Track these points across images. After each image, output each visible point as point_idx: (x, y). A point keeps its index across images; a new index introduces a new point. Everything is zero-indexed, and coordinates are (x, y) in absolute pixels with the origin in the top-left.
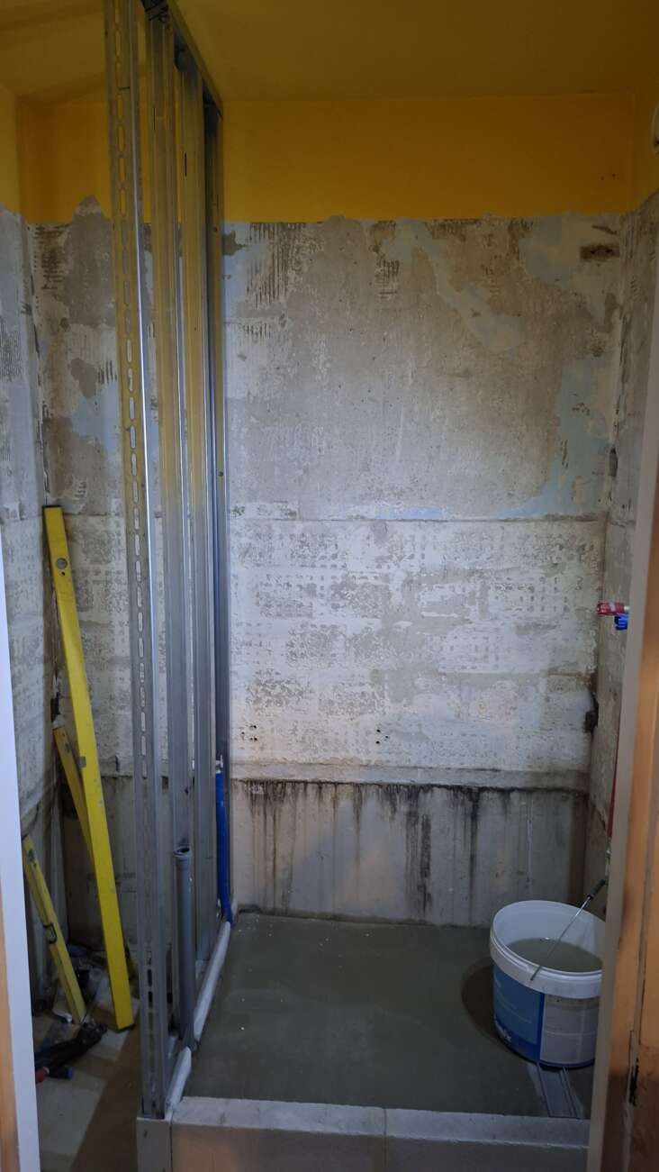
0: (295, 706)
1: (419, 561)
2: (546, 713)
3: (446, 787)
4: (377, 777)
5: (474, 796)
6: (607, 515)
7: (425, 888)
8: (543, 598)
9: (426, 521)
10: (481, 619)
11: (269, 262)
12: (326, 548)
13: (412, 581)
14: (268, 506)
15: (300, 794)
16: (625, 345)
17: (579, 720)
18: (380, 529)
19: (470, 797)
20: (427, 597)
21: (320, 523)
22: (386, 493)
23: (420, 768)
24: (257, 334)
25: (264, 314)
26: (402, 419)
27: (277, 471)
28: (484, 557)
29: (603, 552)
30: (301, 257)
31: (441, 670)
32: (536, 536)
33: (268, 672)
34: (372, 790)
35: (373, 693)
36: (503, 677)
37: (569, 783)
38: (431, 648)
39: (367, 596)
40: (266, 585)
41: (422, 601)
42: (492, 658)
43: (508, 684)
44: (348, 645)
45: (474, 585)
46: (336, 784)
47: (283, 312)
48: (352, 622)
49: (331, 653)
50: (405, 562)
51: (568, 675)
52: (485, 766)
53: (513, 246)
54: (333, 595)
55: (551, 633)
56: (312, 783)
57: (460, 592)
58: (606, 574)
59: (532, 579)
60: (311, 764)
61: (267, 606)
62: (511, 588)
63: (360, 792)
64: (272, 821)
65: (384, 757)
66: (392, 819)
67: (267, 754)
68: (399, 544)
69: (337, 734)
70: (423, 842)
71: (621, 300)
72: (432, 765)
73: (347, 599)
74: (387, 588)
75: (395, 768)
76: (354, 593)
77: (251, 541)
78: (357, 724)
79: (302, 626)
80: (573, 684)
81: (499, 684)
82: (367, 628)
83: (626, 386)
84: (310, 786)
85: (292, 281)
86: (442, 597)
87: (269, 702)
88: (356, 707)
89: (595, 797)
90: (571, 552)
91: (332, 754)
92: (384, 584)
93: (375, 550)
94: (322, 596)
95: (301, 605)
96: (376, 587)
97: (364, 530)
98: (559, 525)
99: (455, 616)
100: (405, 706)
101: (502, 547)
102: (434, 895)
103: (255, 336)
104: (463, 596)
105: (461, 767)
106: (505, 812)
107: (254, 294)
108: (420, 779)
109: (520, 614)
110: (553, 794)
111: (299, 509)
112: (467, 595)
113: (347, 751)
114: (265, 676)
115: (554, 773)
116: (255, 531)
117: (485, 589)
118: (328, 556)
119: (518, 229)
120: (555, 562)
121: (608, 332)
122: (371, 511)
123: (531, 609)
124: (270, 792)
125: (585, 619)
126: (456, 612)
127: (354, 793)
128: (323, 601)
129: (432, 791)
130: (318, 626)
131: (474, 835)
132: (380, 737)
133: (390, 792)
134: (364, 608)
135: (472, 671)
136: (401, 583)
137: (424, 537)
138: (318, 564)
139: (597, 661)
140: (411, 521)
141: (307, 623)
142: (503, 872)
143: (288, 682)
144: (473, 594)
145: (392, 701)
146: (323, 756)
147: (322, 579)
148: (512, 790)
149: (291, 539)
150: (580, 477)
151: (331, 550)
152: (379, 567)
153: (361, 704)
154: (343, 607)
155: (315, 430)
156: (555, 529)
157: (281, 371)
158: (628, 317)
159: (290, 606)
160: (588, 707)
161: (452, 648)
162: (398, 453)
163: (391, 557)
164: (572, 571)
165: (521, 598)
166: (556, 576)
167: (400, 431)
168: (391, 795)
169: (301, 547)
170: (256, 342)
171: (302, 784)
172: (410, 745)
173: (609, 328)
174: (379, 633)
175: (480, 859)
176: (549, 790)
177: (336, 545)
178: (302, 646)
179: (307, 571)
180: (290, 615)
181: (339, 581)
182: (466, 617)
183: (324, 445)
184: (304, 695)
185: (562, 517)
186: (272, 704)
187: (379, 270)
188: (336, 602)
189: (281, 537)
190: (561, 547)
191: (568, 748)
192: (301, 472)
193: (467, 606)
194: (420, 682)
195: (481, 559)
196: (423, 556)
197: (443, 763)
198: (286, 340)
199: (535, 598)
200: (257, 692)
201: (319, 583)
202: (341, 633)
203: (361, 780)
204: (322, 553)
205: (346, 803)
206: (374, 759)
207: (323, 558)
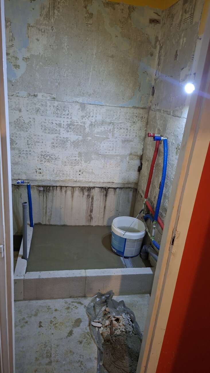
0: (54, 163)
1: (95, 118)
2: (128, 166)
3: (99, 187)
4: (79, 185)
5: (106, 190)
6: (150, 107)
7: (91, 215)
8: (130, 132)
9: (98, 105)
10: (112, 138)
11: (48, 6)
12: (65, 111)
13: (92, 125)
14: (45, 95)
15: (55, 190)
16: (160, 53)
17: (137, 168)
18: (83, 106)
19: (105, 190)
20: (97, 130)
21: (63, 103)
22: (85, 94)
23: (92, 182)
24: (43, 32)
25: (46, 25)
26: (92, 69)
27: (49, 83)
28: (114, 118)
29: (148, 119)
30: (60, 6)
31: (99, 153)
32: (130, 113)
33: (45, 152)
34: (77, 189)
35: (79, 160)
36: (117, 156)
37: (132, 186)
38: (97, 146)
39: (78, 129)
40: (45, 122)
41: (95, 131)
42: (114, 150)
43: (118, 158)
44: (71, 144)
45: (111, 127)
46: (66, 187)
47: (53, 25)
48: (73, 137)
49: (66, 146)
50: (90, 118)
51: (135, 155)
52: (110, 181)
53: (129, 15)
54: (67, 128)
55: (131, 143)
57: (106, 129)
58: (148, 126)
59: (127, 126)
60: (58, 181)
61: (45, 130)
62: (121, 129)
63: (74, 189)
64: (46, 198)
65: (81, 179)
66: (83, 197)
67: (44, 178)
68: (89, 112)
69: (67, 172)
70: (91, 203)
71: (160, 39)
72: (95, 181)
73: (71, 129)
74: (84, 126)
75: (84, 182)
76: (74, 127)
77: (39, 107)
78: (73, 169)
79: (56, 137)
80: (136, 158)
81: (116, 158)
82: (78, 139)
83: (159, 67)
84: (58, 187)
85: (56, 14)
86: (101, 130)
87: (45, 161)
88: (73, 164)
89: (139, 189)
90: (139, 118)
91: (65, 178)
92: (84, 125)
93: (81, 114)
94: (63, 127)
95: (56, 130)
96: (81, 126)
97: (78, 106)
98: (136, 110)
99: (105, 136)
100: (88, 164)
101: (120, 115)
102: (93, 218)
103: (42, 33)
104: (107, 130)
105: (103, 182)
106: (115, 194)
107: (42, 17)
108: (91, 185)
109: (123, 136)
110: (128, 189)
111: (56, 97)
112: (109, 130)
113: (70, 177)
114: (44, 153)
115: (129, 183)
116: (41, 103)
117: (114, 128)
118: (66, 114)
119: (132, 9)
120: (134, 121)
121: (155, 49)
122: (80, 100)
123: (127, 135)
124: (45, 189)
125: (141, 139)
126: (105, 135)
127: (72, 189)
128: (64, 129)
129: (95, 189)
130: (62, 137)
131: (106, 201)
132: (80, 173)
133: (82, 189)
134: (77, 132)
135: (109, 154)
136: (89, 125)
137: (97, 110)
138: (63, 117)
139: (143, 152)
140: (93, 104)
141: (58, 136)
142: (113, 210)
143: (52, 155)
144: (110, 130)
145: (84, 162)
146: (62, 179)
147: (64, 122)
148: (117, 188)
149: (54, 107)
150: (143, 95)
151: (67, 112)
152: (82, 119)
153: (75, 163)
154: (70, 132)
155: (63, 69)
156: (135, 111)
157: (51, 47)
158: (162, 44)
159: (53, 130)
160: (139, 165)
161: (103, 146)
162: (90, 81)
163: (86, 116)
164: (139, 124)
165: (124, 132)
166: (134, 126)
167: (91, 73)
168: (83, 190)
169: (57, 110)
170: (43, 35)
171: (56, 187)
172: (89, 175)
173: (155, 47)
174: (81, 141)
175: (107, 207)
176: (127, 188)
177: (69, 111)
178: (56, 143)
179: (59, 119)
180: (52, 133)
181: (69, 123)
182: (108, 137)
183: (65, 75)
184: (57, 159)
185: (137, 107)
186: (46, 162)
187: (86, 15)
188: (68, 130)
189: (50, 106)
190: (136, 117)
191: (133, 176)
192: (57, 84)
193: (108, 133)
194: (93, 156)
195: (113, 119)
196: (96, 117)
197: (98, 181)
198: (53, 36)
199: (128, 132)
200: (41, 158)
201: (63, 123)
202: (69, 140)
203: (74, 186)
204: (64, 113)
205: (69, 192)
206: (78, 179)
207: (64, 115)
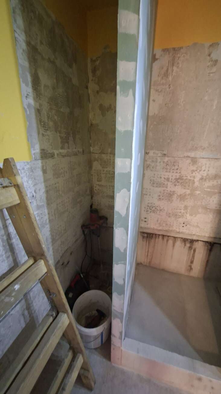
0: (159, 214)
3: (203, 241)
4: (181, 236)
5: (212, 245)
7: (191, 266)
9: (212, 159)
11: (167, 65)
12: (175, 166)
13: (203, 179)
14: (157, 152)
15: (157, 238)
19: (210, 245)
20: (207, 184)
21: (174, 158)
22: (198, 148)
23: (196, 235)
24: (160, 92)
25: (163, 84)
26: (209, 122)
27: (161, 140)
30: (179, 61)
31: (208, 207)
33: (151, 203)
34: (179, 239)
38: (206, 200)
39: (186, 183)
40: (153, 177)
41: (205, 185)
44: (178, 197)
46: (168, 236)
47: (170, 83)
48: (180, 190)
49: (172, 199)
50: (202, 172)
52: (217, 237)
54: (175, 182)
56: (161, 235)
60: (161, 230)
61: (153, 183)
63: (175, 239)
64: (148, 243)
65: (184, 231)
66: (184, 247)
67: (149, 226)
68: (201, 166)
69: (171, 223)
70: (193, 255)
72: (200, 235)
73: (179, 183)
74: (194, 180)
75: (187, 234)
76: (182, 181)
77: (150, 163)
78: (177, 221)
79: (163, 190)
82: (185, 193)
85: (175, 71)
86: (213, 184)
93: (192, 168)
95: (164, 184)
96: (190, 180)
97: (189, 161)
100: (194, 217)
102: (194, 269)
105: (209, 236)
107: (160, 77)
108: (195, 238)
111: (167, 153)
113: (173, 228)
116: (152, 160)
118: (175, 169)
122: (192, 154)
124: (148, 236)
126: (217, 190)
127: (173, 239)
128: (171, 183)
129: (198, 242)
130: (169, 191)
131: (209, 255)
132: (184, 225)
133: (185, 240)
134: (185, 186)
136: (199, 179)
137: (210, 164)
138: (171, 171)
140: (206, 158)
141: (165, 190)
143: (157, 207)
145: (190, 215)
146: (167, 229)
147: (172, 176)
149: (163, 163)
152: (192, 173)
153: (179, 215)
154: (178, 185)
155: (176, 126)
157: (167, 105)
159: (160, 184)
161: (213, 201)
162: (205, 134)
163: (197, 170)
167: (207, 126)
169: (166, 166)
170: (159, 95)
171: (158, 235)
172: (193, 229)
174: (189, 195)
175: (210, 262)
177: (178, 166)
178: (163, 196)
179: (168, 174)
180: (160, 187)
181: (178, 177)
183: (179, 131)
184: (162, 211)
186: (152, 212)
187: (209, 64)
188: (176, 184)
189: (160, 162)
192: (169, 141)
196: (208, 171)
197: (203, 234)
198: (170, 94)
200: (147, 208)
201: (171, 178)
202: (176, 194)
203: (176, 236)
204: (173, 168)
205: (171, 242)
206: (181, 231)
207: (173, 169)
